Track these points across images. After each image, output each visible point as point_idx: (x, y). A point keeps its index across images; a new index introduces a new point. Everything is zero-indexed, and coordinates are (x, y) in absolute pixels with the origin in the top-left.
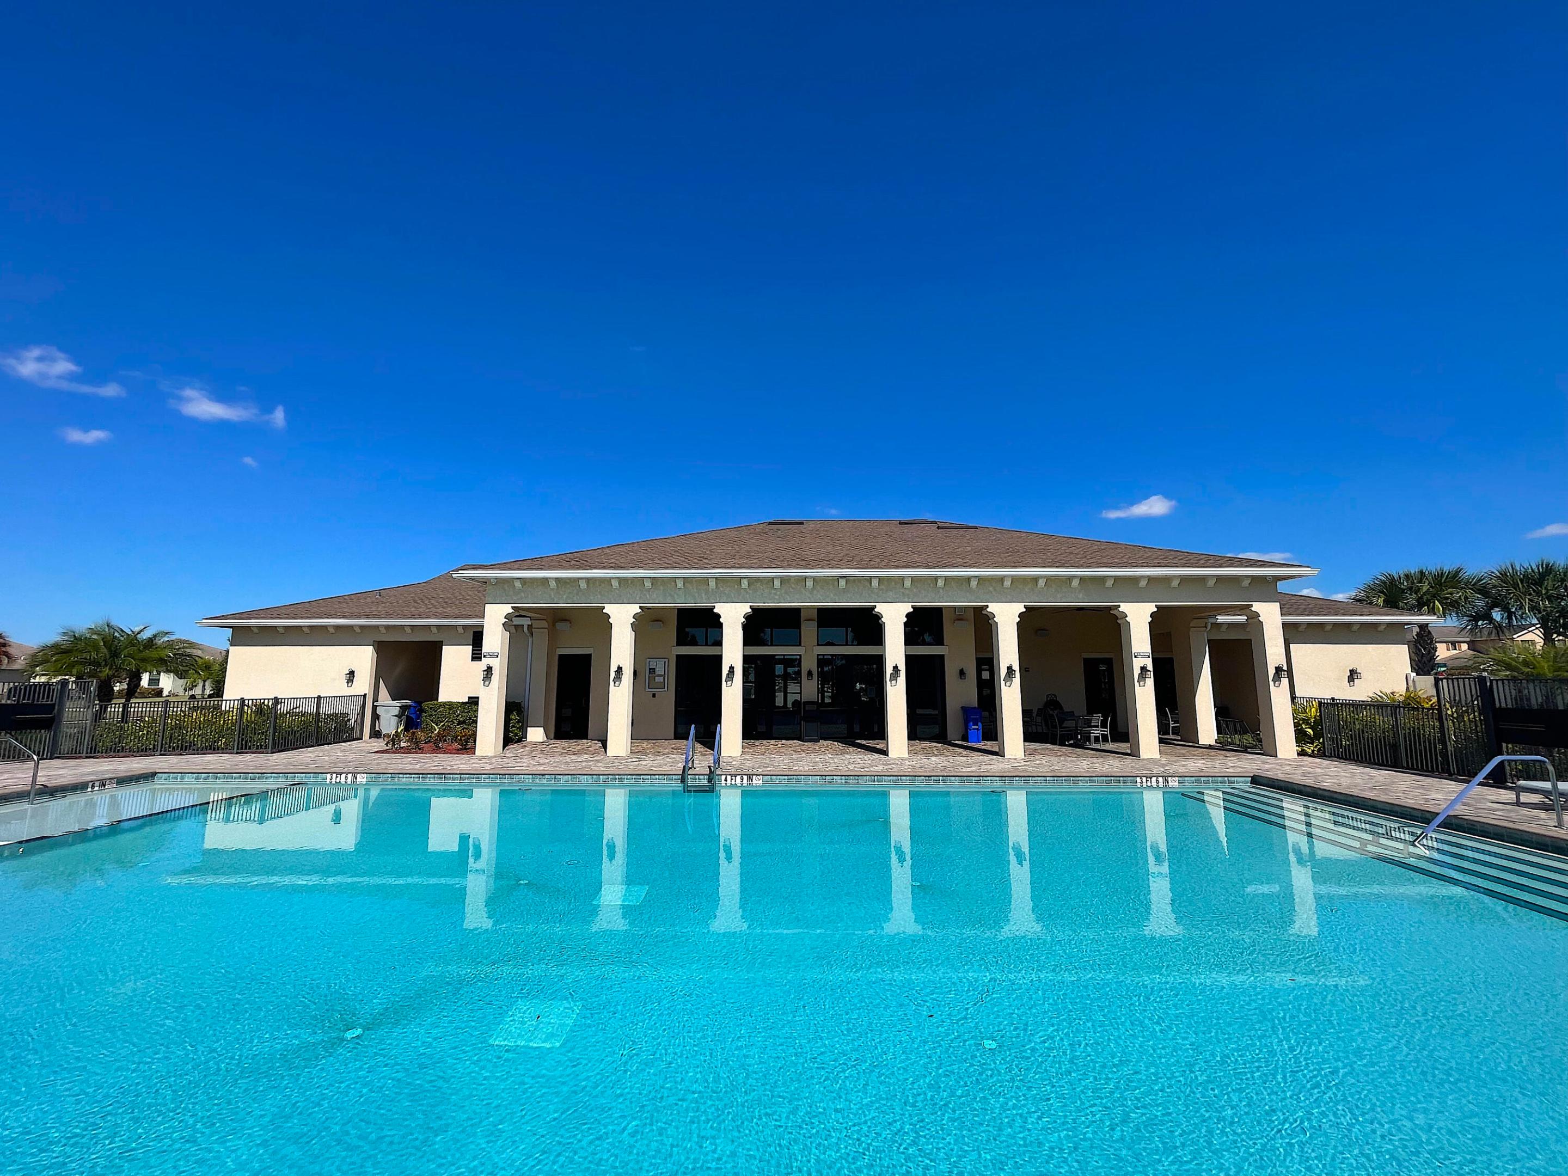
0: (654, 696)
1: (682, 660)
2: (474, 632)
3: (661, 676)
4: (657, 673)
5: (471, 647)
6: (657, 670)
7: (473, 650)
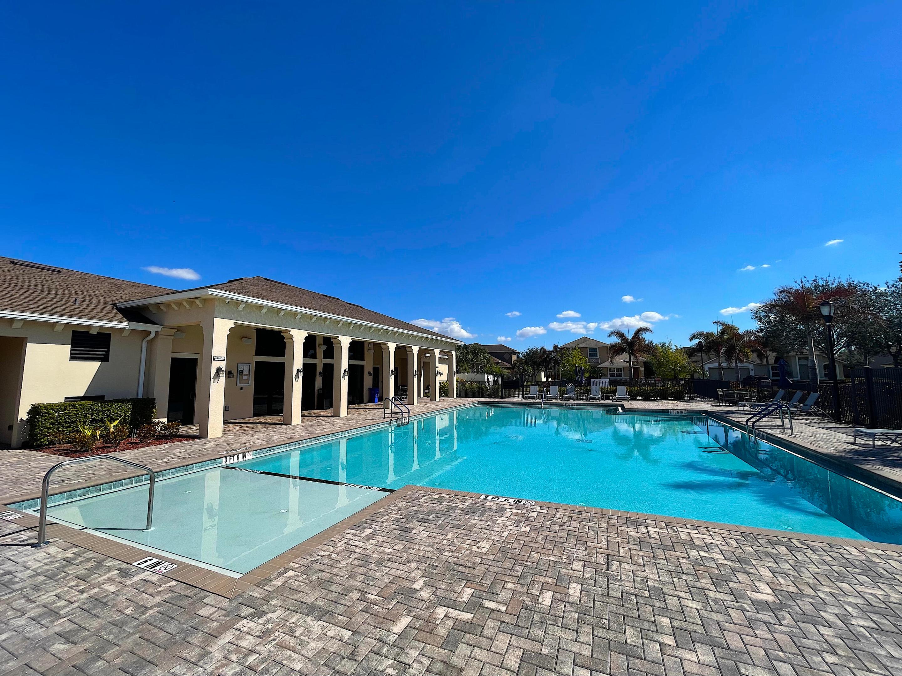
0: (241, 389)
1: (258, 365)
2: (73, 331)
3: (246, 375)
4: (244, 373)
5: (70, 346)
6: (244, 371)
7: (72, 350)
